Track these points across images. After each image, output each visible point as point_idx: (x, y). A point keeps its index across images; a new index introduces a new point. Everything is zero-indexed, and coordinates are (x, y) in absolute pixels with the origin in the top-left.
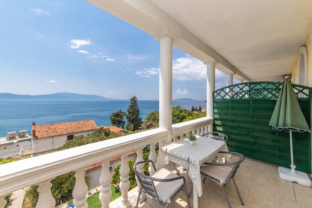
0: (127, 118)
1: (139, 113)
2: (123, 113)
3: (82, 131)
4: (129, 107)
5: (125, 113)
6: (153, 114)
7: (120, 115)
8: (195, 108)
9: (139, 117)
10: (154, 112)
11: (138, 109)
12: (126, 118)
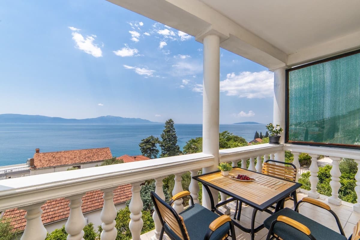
0: (162, 146)
1: (177, 141)
2: (155, 140)
3: (91, 161)
4: (164, 133)
5: (158, 140)
6: (194, 141)
7: (151, 142)
8: (259, 134)
9: (177, 145)
10: (195, 139)
11: (175, 135)
12: (160, 146)
